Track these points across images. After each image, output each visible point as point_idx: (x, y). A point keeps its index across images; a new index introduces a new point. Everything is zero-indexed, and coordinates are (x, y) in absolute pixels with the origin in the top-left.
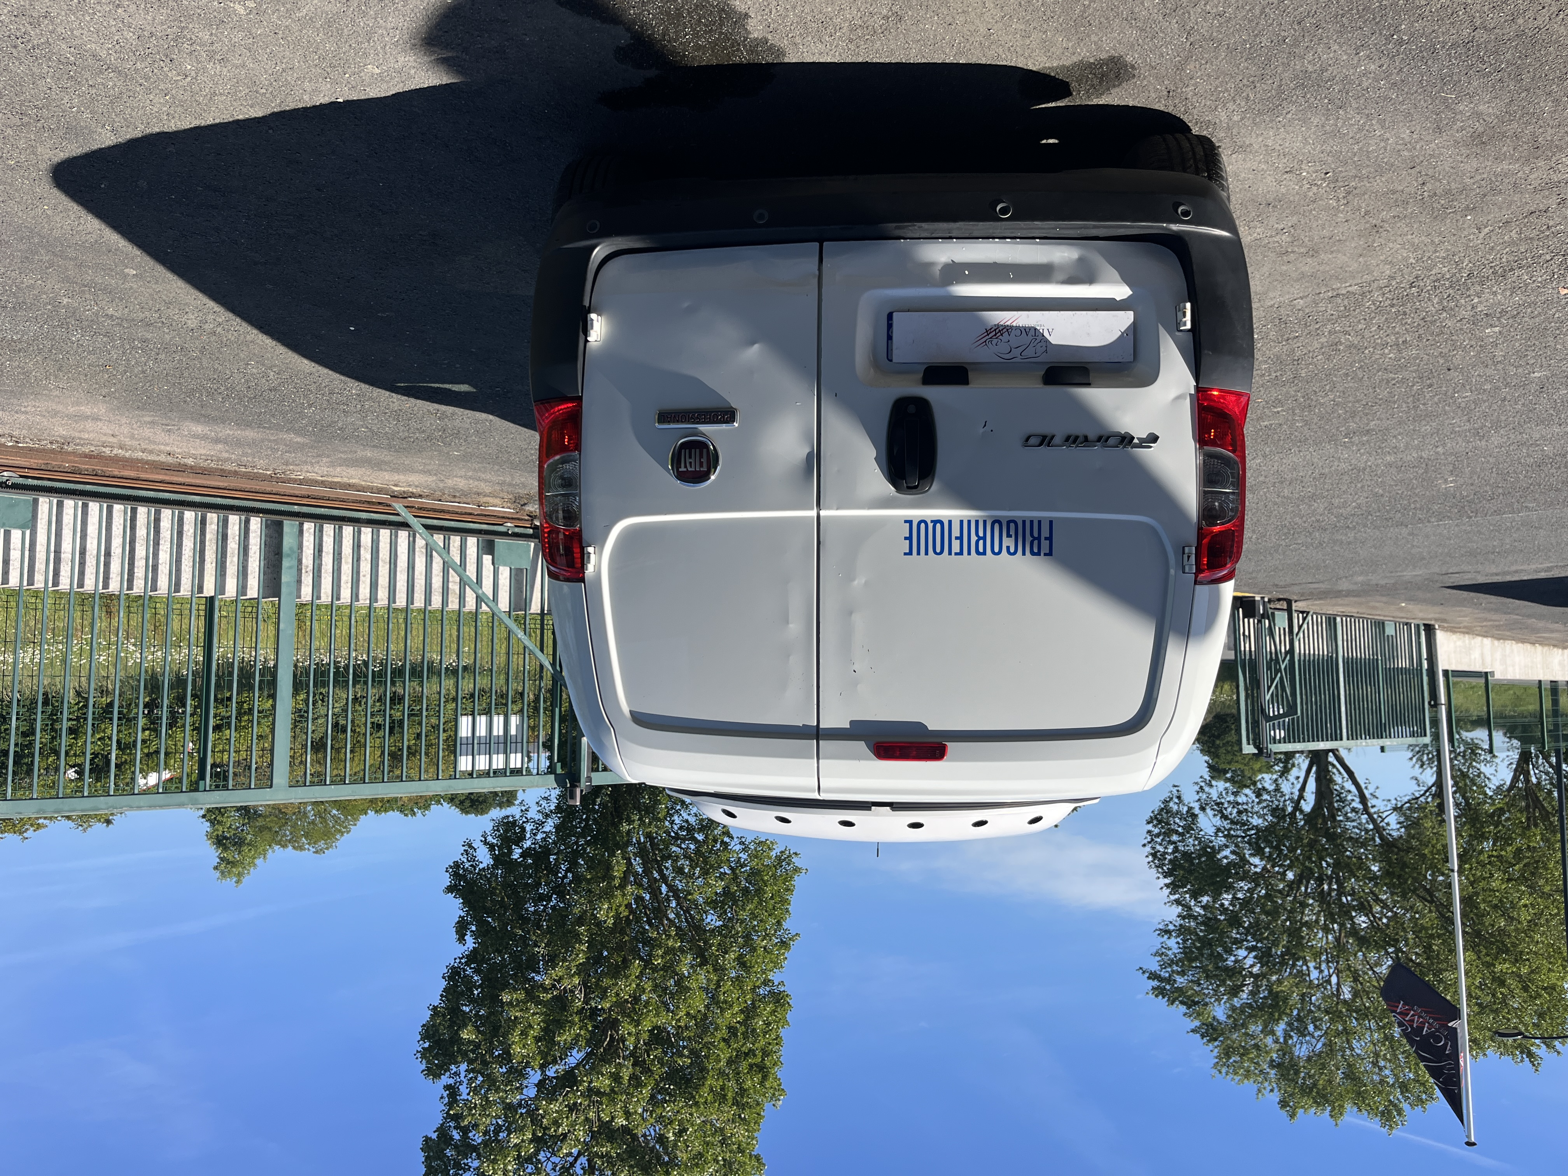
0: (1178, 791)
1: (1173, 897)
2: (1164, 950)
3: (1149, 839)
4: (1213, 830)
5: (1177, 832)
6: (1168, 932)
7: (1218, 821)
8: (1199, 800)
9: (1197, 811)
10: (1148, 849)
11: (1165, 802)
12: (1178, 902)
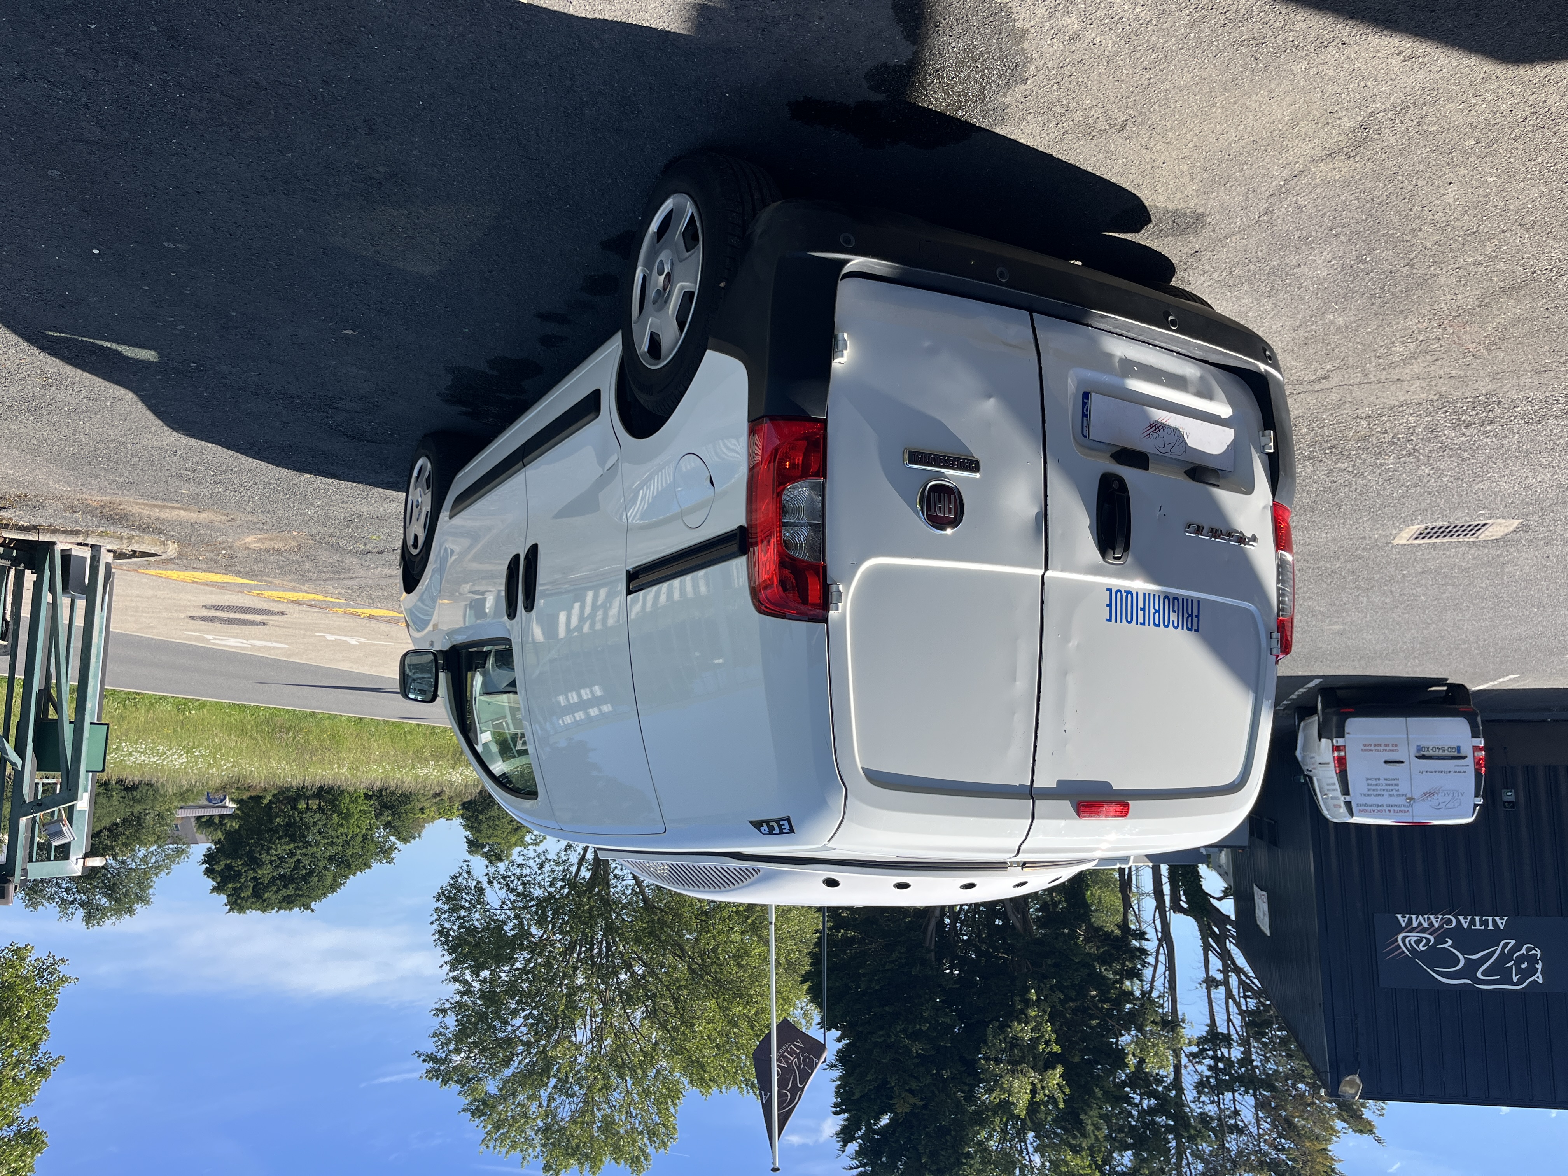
0: (468, 866)
1: (451, 974)
2: (441, 1030)
3: (436, 917)
4: (500, 903)
5: (463, 907)
6: (444, 1011)
7: (503, 894)
8: (487, 874)
9: (485, 885)
10: (436, 927)
11: (455, 878)
12: (455, 979)
